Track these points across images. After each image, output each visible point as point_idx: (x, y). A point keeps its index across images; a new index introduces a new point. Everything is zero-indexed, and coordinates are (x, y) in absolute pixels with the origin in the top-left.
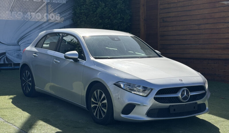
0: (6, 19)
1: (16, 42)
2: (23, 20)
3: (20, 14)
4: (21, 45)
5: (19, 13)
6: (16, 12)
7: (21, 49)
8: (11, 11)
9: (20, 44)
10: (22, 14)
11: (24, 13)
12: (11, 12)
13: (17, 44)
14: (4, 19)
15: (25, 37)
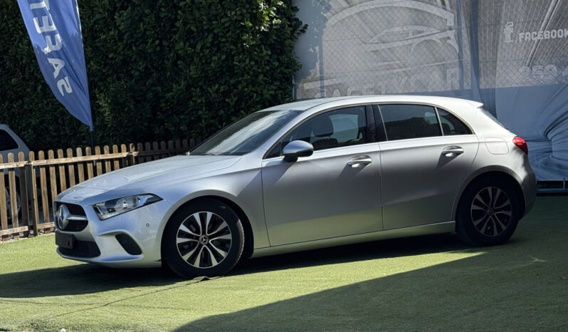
0: (520, 85)
1: (541, 133)
2: (557, 83)
3: (551, 70)
4: (552, 140)
5: (548, 67)
6: (540, 67)
7: (553, 150)
8: (531, 66)
9: (550, 136)
10: (555, 68)
11: (559, 67)
12: (531, 69)
13: (545, 138)
14: (514, 85)
15: (562, 121)
